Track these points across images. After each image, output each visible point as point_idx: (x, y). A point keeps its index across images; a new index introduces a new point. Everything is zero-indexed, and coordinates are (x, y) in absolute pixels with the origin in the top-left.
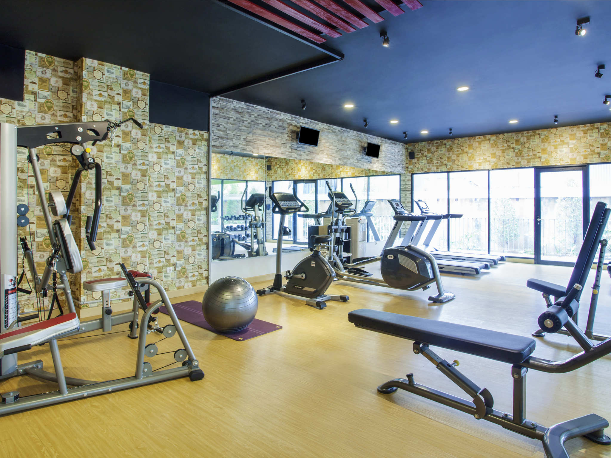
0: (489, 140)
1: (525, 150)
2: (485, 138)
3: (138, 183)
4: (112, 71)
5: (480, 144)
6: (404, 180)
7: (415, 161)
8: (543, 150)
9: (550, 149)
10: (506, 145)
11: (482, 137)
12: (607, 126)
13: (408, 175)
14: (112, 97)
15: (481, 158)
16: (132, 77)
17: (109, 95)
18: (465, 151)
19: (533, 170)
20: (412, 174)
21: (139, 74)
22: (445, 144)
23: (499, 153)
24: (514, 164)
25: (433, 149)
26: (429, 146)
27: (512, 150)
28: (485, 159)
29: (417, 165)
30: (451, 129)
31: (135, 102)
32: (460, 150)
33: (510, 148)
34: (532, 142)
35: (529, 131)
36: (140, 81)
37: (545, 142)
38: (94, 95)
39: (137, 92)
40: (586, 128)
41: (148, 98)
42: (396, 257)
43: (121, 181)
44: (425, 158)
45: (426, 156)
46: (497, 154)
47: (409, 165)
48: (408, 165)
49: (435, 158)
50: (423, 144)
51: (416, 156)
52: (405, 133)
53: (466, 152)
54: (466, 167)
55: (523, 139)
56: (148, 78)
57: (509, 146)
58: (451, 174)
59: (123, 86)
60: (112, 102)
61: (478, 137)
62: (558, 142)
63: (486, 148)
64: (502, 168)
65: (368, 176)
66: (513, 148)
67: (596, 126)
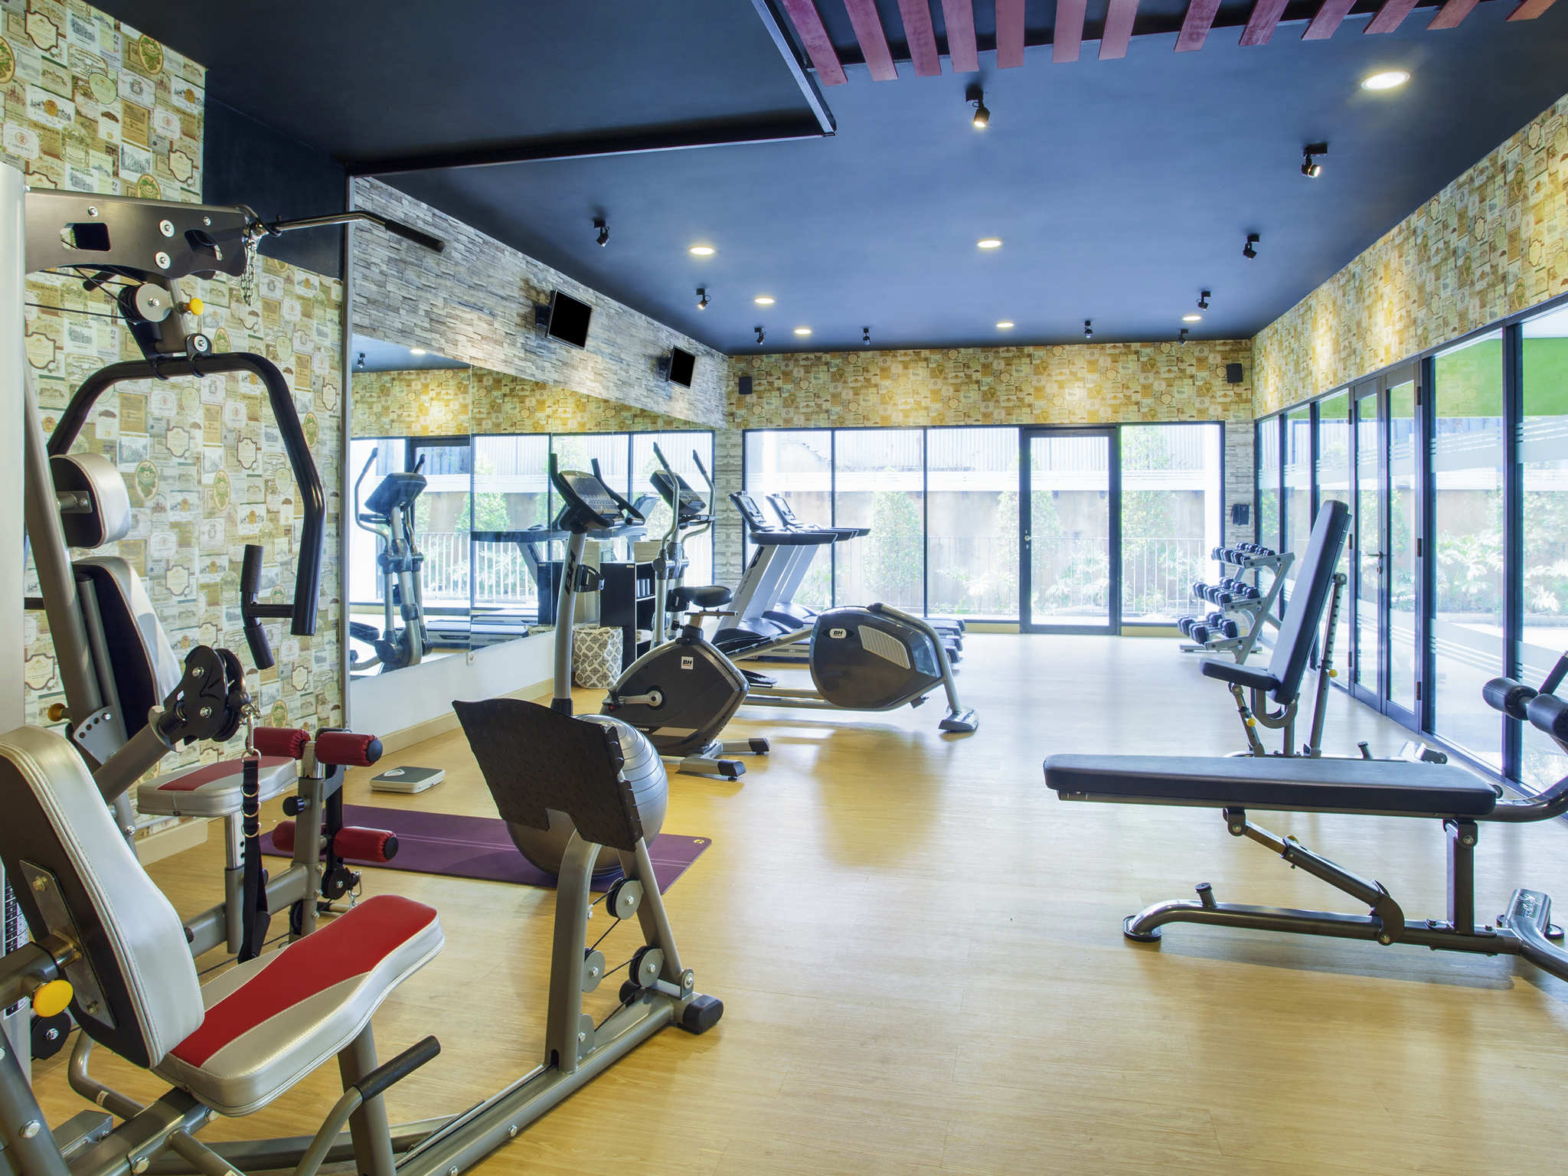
0: (926, 359)
1: (1002, 388)
2: (918, 354)
3: (168, 430)
4: (89, 28)
5: (906, 368)
6: (723, 446)
7: (750, 399)
8: (1038, 389)
9: (1051, 388)
10: (962, 374)
11: (911, 352)
12: (1152, 349)
13: (733, 433)
14: (89, 124)
15: (908, 400)
16: (152, 67)
17: (78, 113)
18: (873, 382)
19: (1017, 430)
20: (744, 432)
21: (173, 60)
22: (827, 364)
23: (947, 391)
24: (980, 417)
25: (798, 372)
26: (787, 366)
27: (976, 386)
28: (918, 403)
29: (757, 410)
30: (866, 330)
31: (162, 154)
32: (861, 378)
33: (971, 382)
34: (1017, 371)
35: (1010, 348)
36: (177, 85)
37: (1042, 374)
38: (28, 102)
39: (168, 122)
40: (1117, 351)
41: (198, 147)
42: (853, 635)
43: (116, 421)
44: (777, 393)
45: (779, 389)
46: (944, 393)
47: (738, 408)
48: (734, 409)
49: (802, 394)
50: (773, 360)
51: (754, 388)
52: (758, 330)
53: (876, 386)
54: (876, 419)
55: (999, 365)
56: (202, 81)
57: (969, 377)
58: (837, 433)
59: (125, 90)
60: (89, 141)
61: (903, 352)
62: (1066, 374)
63: (920, 378)
64: (954, 424)
65: (631, 433)
66: (977, 382)
67: (1133, 349)
